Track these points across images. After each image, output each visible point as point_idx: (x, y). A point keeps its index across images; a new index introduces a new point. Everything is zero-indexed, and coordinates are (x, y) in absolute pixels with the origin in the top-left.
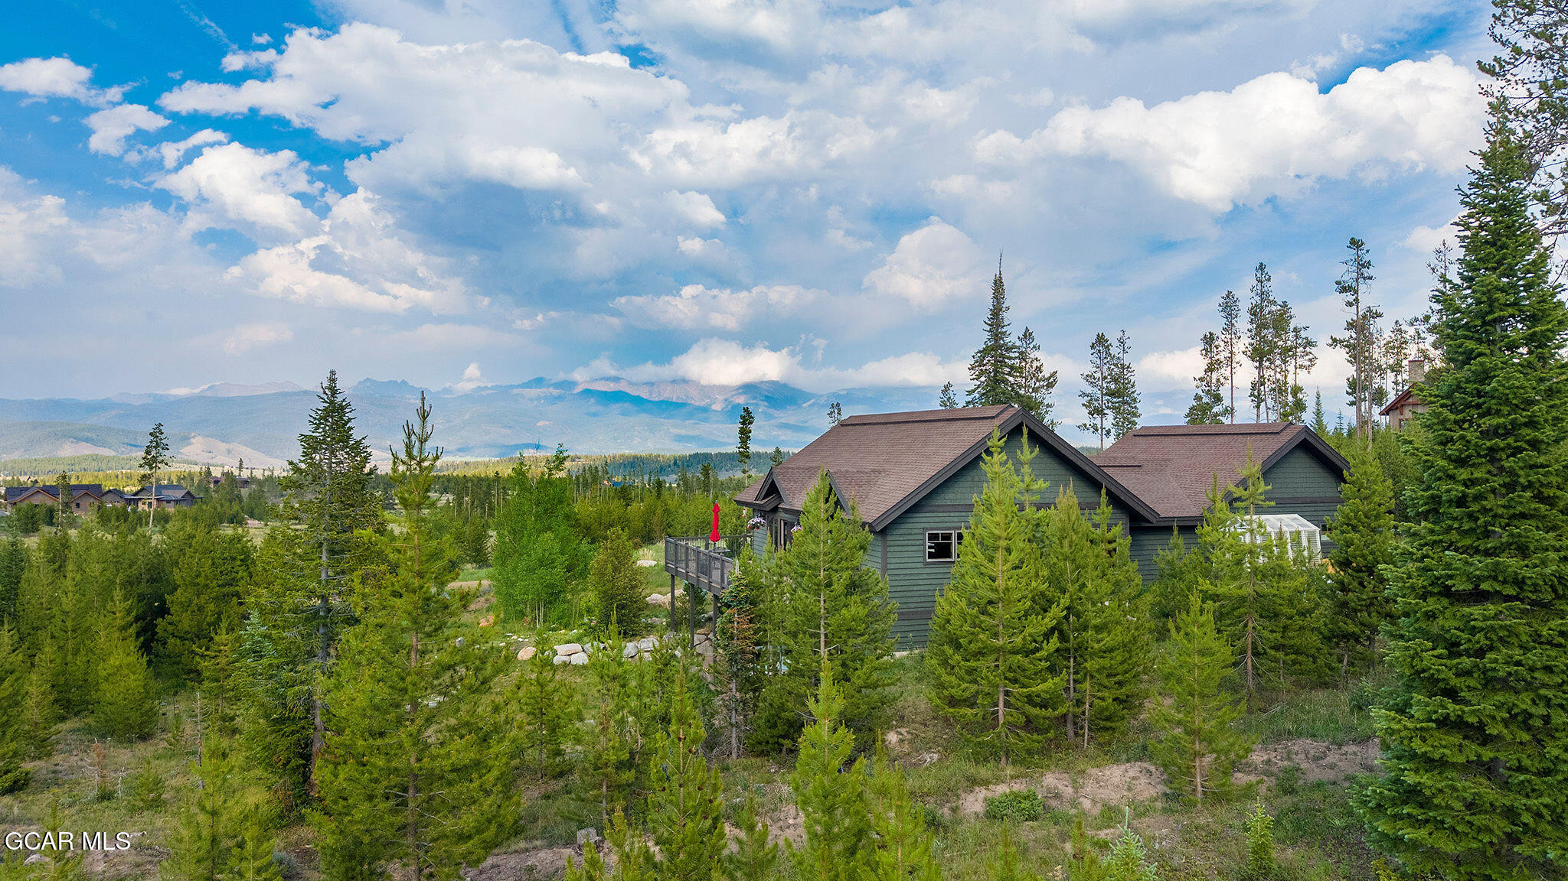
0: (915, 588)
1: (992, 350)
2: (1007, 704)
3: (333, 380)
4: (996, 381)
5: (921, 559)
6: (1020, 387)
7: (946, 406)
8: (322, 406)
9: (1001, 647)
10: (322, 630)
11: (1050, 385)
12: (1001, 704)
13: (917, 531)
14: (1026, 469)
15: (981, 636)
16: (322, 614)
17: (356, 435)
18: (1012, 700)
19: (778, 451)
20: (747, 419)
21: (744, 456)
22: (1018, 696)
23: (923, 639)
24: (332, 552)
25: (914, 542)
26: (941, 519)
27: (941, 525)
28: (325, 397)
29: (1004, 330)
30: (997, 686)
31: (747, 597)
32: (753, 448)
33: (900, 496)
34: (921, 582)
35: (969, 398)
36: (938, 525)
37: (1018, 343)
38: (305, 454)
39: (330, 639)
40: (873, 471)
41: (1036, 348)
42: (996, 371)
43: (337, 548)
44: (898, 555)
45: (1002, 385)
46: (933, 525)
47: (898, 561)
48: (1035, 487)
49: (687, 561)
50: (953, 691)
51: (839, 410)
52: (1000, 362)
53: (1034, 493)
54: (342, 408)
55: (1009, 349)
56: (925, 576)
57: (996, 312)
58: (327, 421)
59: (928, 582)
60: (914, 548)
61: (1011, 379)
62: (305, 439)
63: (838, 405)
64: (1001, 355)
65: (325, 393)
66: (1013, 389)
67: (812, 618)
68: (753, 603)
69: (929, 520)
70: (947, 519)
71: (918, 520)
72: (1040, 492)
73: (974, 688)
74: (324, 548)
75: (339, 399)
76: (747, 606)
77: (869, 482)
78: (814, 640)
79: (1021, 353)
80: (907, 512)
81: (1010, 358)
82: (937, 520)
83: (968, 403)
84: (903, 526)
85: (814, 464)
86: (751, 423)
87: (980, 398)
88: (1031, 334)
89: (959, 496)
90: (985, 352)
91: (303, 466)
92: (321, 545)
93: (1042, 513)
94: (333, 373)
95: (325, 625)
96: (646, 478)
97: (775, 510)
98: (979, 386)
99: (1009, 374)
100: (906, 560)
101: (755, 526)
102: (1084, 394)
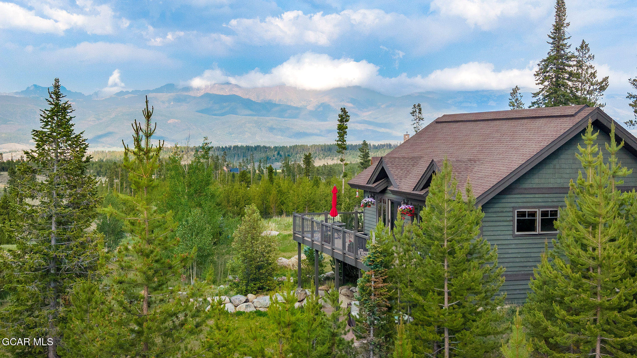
0: (506, 256)
1: (555, 59)
2: (603, 350)
3: (57, 87)
4: (557, 85)
5: (511, 232)
6: (577, 90)
7: (514, 106)
8: (50, 107)
9: (600, 304)
10: (53, 285)
11: (602, 89)
12: (598, 350)
13: (508, 210)
14: (613, 159)
15: (583, 295)
16: (52, 272)
17: (76, 131)
18: (607, 347)
19: (365, 144)
20: (344, 117)
21: (342, 148)
22: (612, 344)
23: (523, 296)
24: (59, 223)
25: (505, 219)
26: (528, 200)
27: (529, 205)
28: (52, 100)
29: (565, 42)
30: (596, 336)
31: (382, 262)
32: (350, 140)
33: (494, 181)
34: (510, 251)
35: (535, 100)
36: (525, 205)
37: (576, 54)
38: (38, 146)
39: (60, 291)
40: (470, 160)
41: (592, 57)
42: (557, 77)
43: (63, 220)
44: (492, 229)
45: (563, 89)
46: (521, 205)
47: (492, 233)
48: (620, 173)
49: (313, 232)
50: (558, 339)
51: (420, 110)
52: (560, 70)
53: (619, 177)
54: (65, 109)
55: (568, 59)
56: (513, 246)
57: (559, 28)
58: (53, 119)
59: (516, 251)
60: (505, 224)
61: (570, 83)
62: (36, 133)
63: (419, 105)
64: (563, 63)
65: (51, 97)
66: (572, 91)
67: (438, 280)
68: (386, 267)
69: (519, 200)
70: (533, 200)
71: (509, 200)
72: (624, 177)
73: (575, 337)
74: (54, 219)
75: (62, 101)
76: (382, 269)
77: (467, 169)
78: (439, 297)
79: (578, 62)
80: (499, 194)
81: (570, 66)
82: (524, 200)
83: (533, 103)
84: (497, 205)
85: (416, 154)
86: (347, 121)
87: (544, 99)
88: (586, 46)
89: (543, 181)
90: (549, 61)
91: (36, 155)
92: (50, 217)
93: (625, 195)
94: (57, 81)
95: (55, 281)
96: (257, 164)
97: (384, 191)
98: (543, 90)
99: (568, 79)
100: (499, 233)
101: (367, 205)
102: (630, 96)
